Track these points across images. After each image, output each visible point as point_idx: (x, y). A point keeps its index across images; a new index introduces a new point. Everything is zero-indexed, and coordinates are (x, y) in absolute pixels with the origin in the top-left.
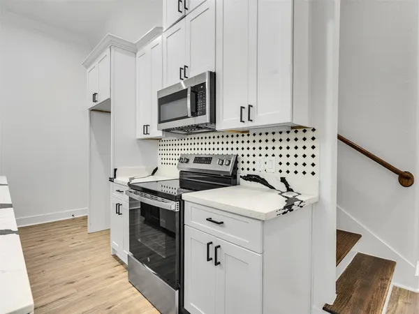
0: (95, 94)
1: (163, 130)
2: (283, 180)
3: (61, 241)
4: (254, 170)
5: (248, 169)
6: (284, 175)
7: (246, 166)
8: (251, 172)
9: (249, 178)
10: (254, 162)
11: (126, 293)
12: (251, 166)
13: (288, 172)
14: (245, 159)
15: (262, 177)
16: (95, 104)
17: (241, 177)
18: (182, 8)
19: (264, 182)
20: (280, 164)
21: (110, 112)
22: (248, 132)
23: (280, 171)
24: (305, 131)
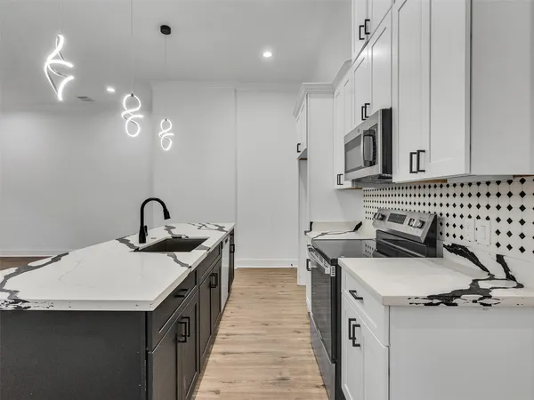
0: (299, 144)
1: (353, 181)
2: (500, 259)
3: (274, 286)
4: (462, 237)
5: (454, 236)
6: (503, 251)
7: (451, 230)
8: (458, 241)
9: (455, 249)
10: (461, 227)
11: (303, 351)
12: (458, 231)
13: (510, 247)
14: (451, 220)
15: (471, 251)
16: (299, 154)
17: (444, 246)
18: (363, 35)
19: (472, 257)
20: (498, 232)
21: (306, 159)
22: (445, 181)
23: (498, 245)
24: (523, 181)
